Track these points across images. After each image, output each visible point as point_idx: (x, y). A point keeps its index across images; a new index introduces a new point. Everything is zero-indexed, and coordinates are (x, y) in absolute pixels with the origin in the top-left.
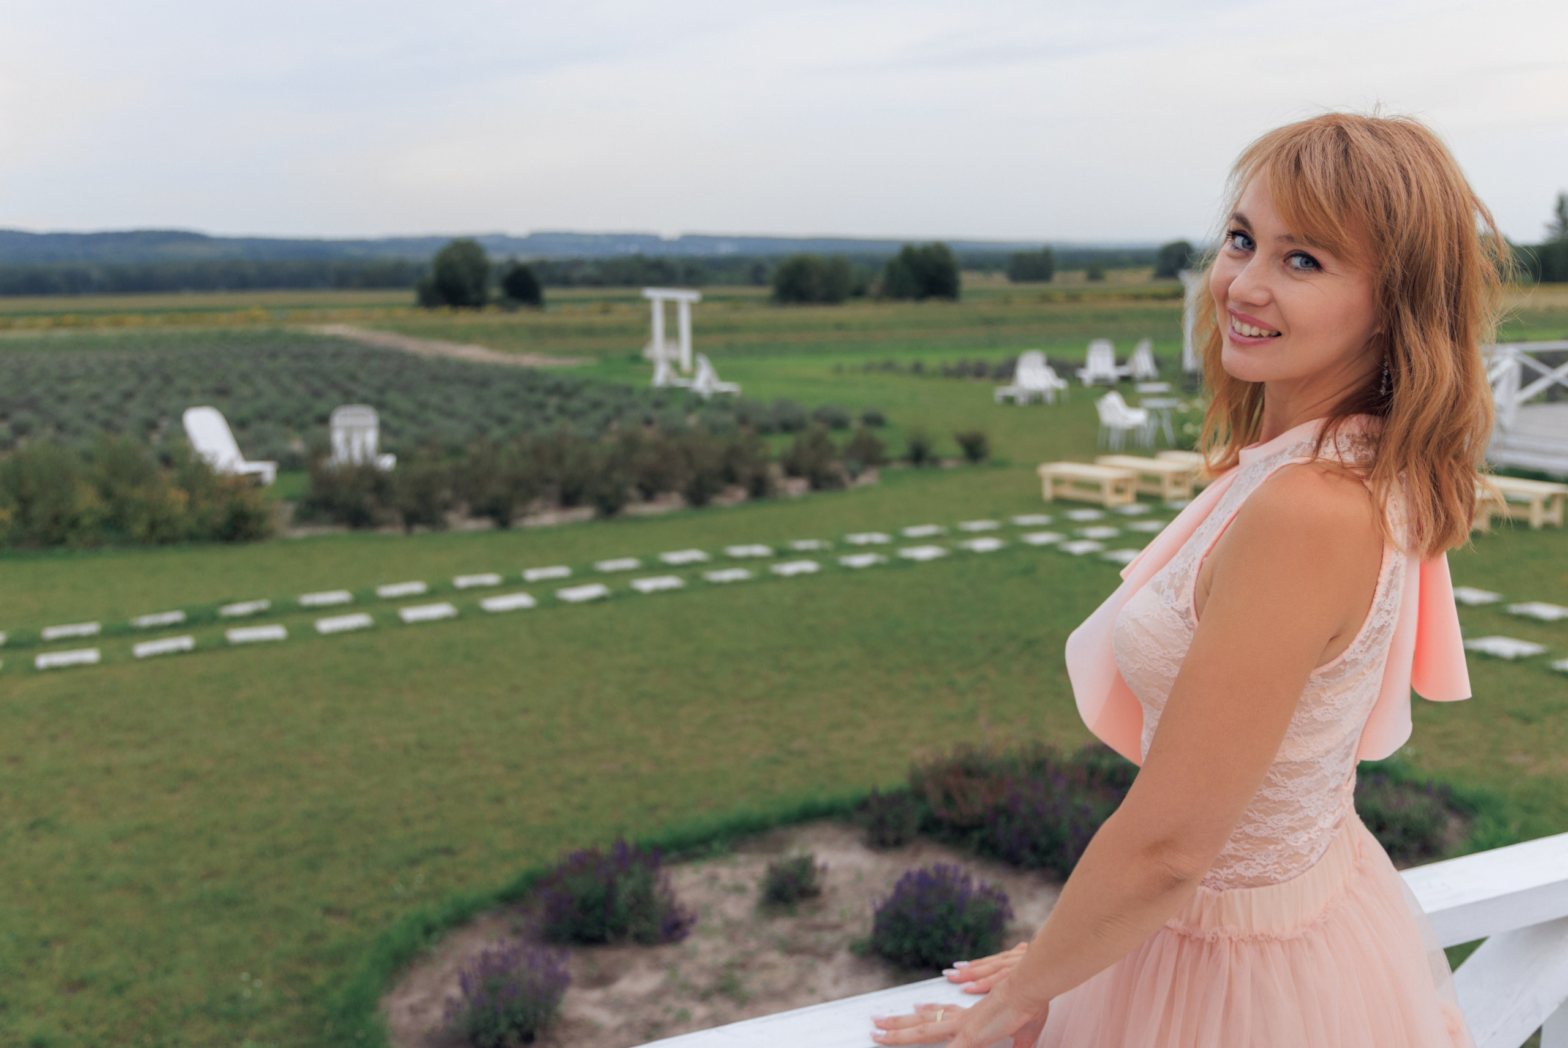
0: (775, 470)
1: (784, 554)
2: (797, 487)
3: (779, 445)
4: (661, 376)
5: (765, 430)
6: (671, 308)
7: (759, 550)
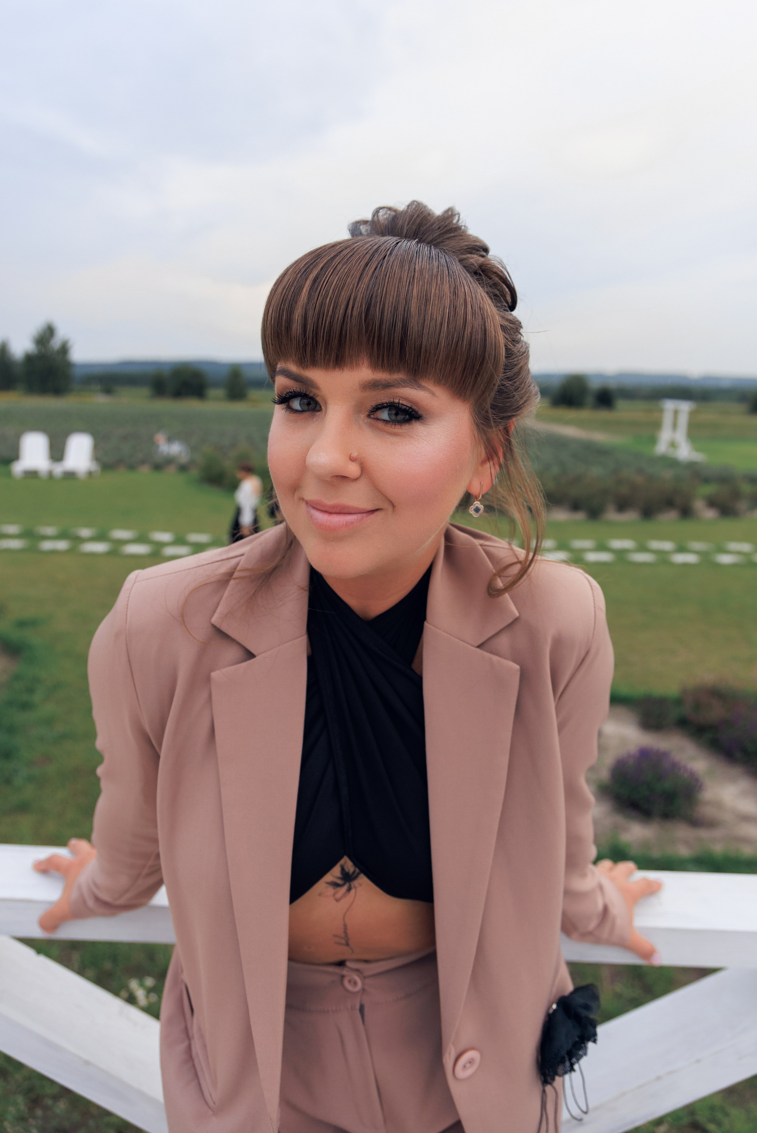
0: (699, 505)
1: (682, 549)
2: (710, 514)
3: (708, 490)
4: (662, 448)
5: (707, 480)
6: (676, 413)
7: (667, 546)
